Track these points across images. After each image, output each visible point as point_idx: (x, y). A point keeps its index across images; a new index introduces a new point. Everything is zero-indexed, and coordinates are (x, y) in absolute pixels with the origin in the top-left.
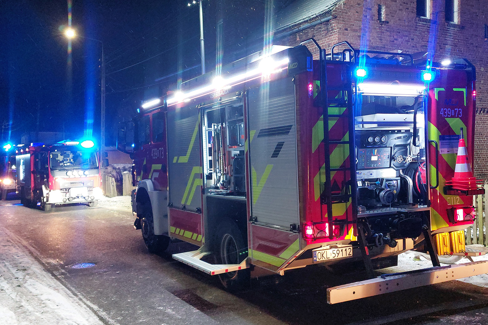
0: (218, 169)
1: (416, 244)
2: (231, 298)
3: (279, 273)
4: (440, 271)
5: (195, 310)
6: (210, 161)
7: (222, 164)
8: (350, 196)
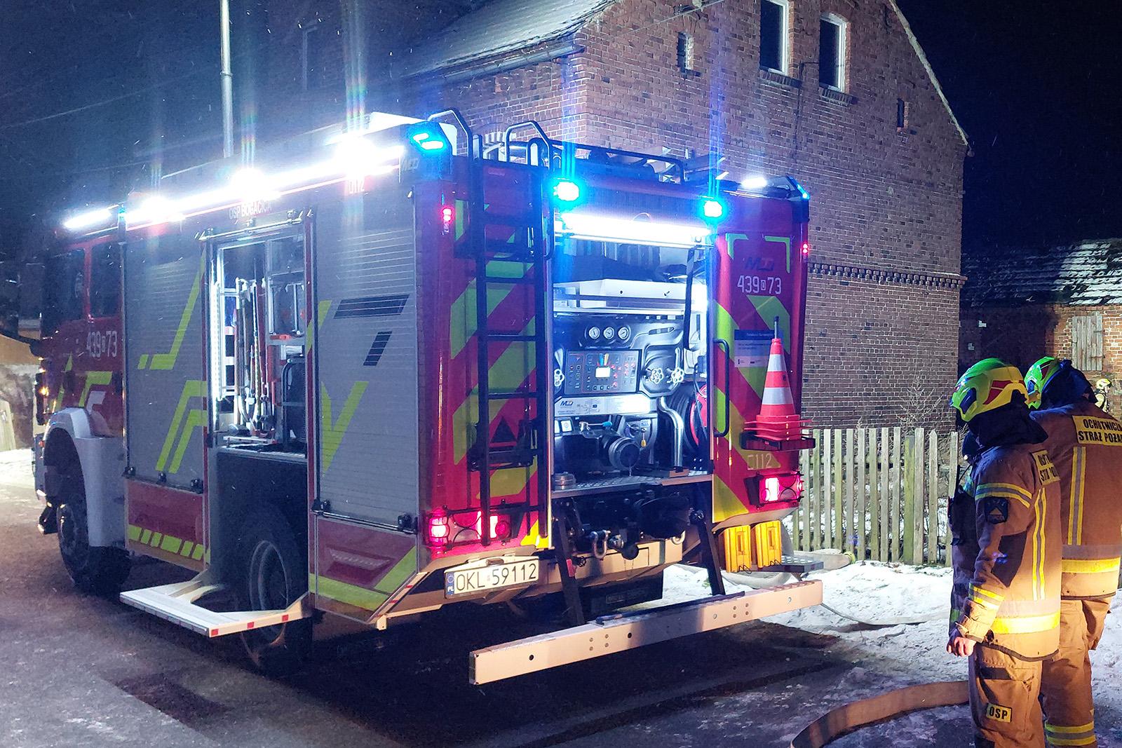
0: (249, 387)
1: (689, 549)
2: (264, 686)
3: (375, 624)
4: (720, 604)
5: (167, 721)
6: (230, 369)
7: (256, 376)
8: (533, 452)
